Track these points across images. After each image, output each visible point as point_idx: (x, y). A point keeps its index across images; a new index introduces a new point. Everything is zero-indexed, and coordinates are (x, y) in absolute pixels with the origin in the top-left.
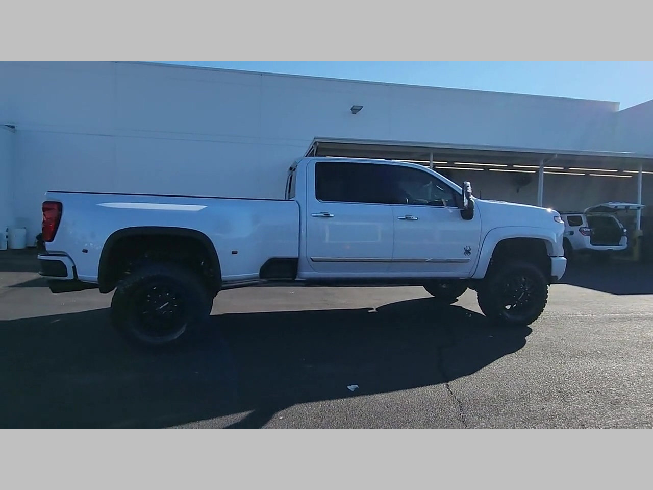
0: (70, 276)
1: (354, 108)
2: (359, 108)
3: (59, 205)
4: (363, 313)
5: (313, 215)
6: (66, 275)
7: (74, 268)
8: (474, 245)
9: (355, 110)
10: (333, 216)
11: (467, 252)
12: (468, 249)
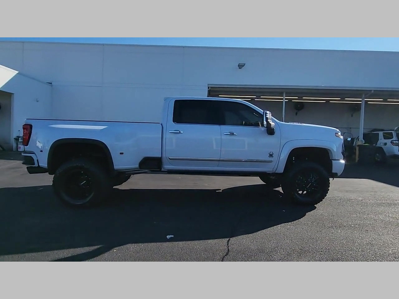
0: (36, 165)
1: (240, 65)
2: (243, 65)
3: (31, 126)
4: (213, 192)
5: (170, 132)
6: (34, 165)
7: (38, 160)
8: (276, 152)
9: (241, 66)
10: (182, 132)
11: (271, 155)
12: (271, 153)
